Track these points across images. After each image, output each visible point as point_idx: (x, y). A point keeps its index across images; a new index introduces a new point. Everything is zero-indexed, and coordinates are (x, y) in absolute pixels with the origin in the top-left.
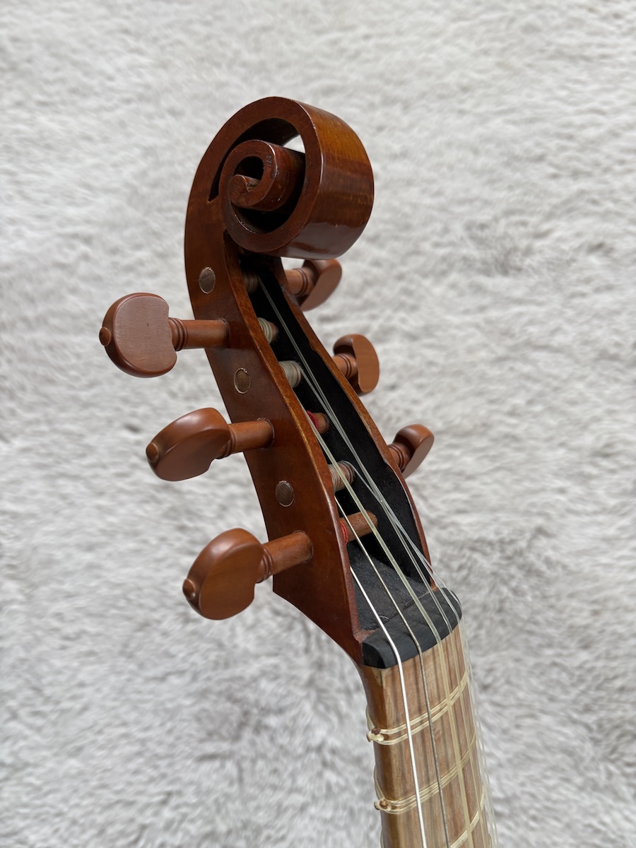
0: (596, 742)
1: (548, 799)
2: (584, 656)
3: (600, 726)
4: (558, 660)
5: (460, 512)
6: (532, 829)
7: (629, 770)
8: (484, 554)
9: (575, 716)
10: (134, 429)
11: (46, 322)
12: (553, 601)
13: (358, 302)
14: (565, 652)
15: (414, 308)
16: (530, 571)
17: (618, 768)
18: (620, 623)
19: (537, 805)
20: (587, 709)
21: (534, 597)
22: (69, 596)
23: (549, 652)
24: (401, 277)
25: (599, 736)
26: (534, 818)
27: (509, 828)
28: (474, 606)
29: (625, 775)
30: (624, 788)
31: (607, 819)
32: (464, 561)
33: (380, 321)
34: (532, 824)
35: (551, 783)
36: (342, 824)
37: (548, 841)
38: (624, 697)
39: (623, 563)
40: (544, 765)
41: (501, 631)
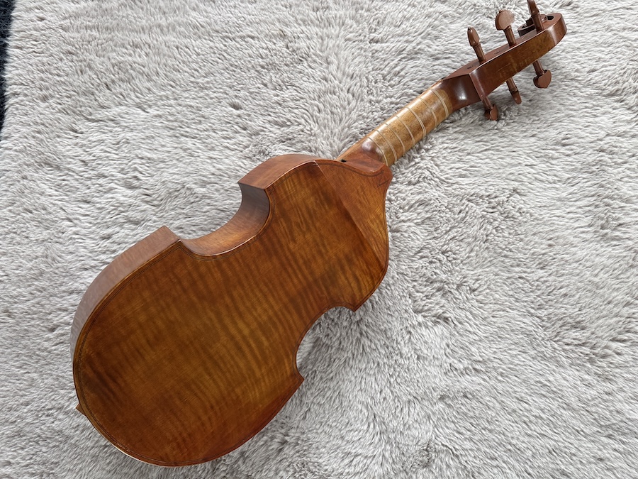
0: (545, 328)
1: (512, 363)
2: (541, 273)
3: (549, 319)
4: (523, 275)
5: (461, 176)
6: (500, 381)
7: (567, 347)
8: (477, 204)
9: (532, 311)
10: (236, 107)
11: (174, 30)
12: (522, 236)
13: (399, 31)
14: (529, 270)
15: (437, 38)
16: (507, 216)
17: (560, 346)
18: (567, 254)
19: (504, 367)
20: (540, 307)
21: (510, 234)
22: (187, 216)
23: (517, 269)
24: (429, 16)
25: (548, 325)
26: (502, 374)
27: (484, 380)
28: (469, 237)
29: (564, 350)
30: (564, 359)
31: (551, 378)
32: (463, 208)
33: (414, 44)
34: (500, 378)
35: (514, 353)
36: (372, 372)
37: (510, 390)
38: (566, 301)
39: (571, 215)
40: (509, 342)
41: (486, 254)
